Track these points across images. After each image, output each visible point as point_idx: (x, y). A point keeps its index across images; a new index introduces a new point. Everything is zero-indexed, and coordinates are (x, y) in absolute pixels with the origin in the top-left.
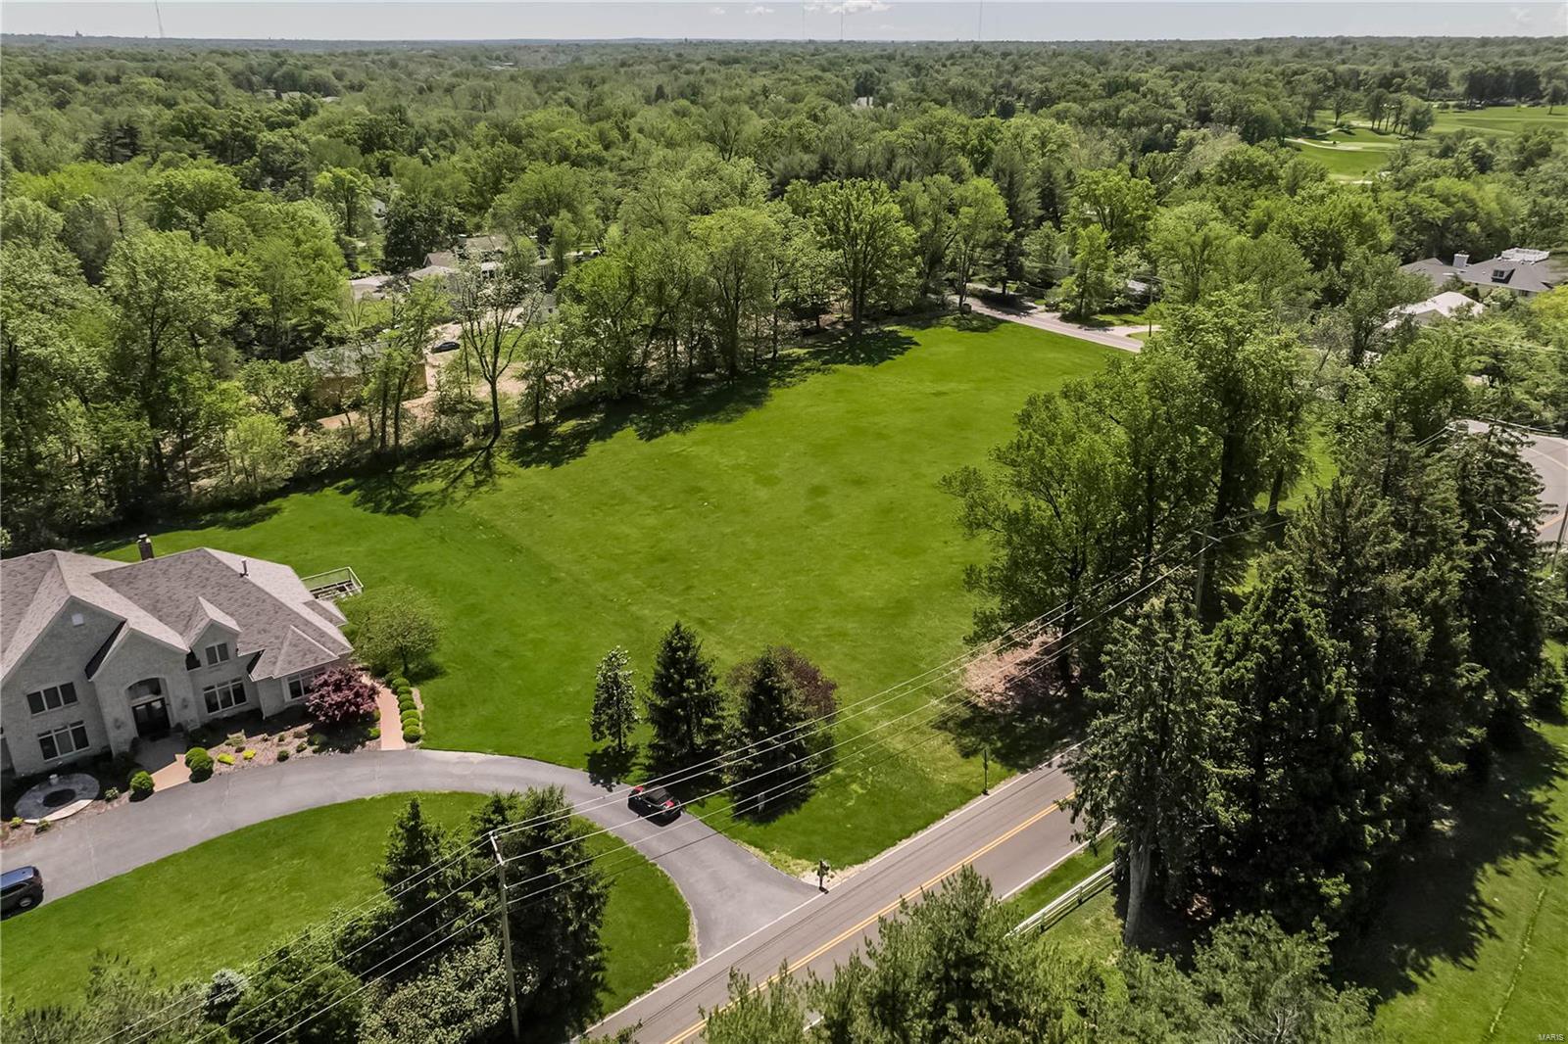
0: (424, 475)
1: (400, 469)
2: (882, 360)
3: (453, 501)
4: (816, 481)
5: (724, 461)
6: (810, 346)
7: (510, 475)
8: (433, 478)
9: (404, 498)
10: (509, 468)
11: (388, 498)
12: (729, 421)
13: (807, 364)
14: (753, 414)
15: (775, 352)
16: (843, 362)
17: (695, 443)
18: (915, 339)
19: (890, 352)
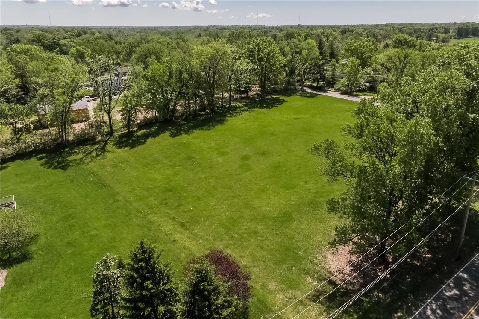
0: (76, 152)
1: (67, 150)
2: (273, 107)
3: (84, 163)
4: (244, 154)
5: (205, 146)
6: (244, 102)
7: (112, 152)
8: (79, 153)
9: (64, 162)
10: (112, 149)
11: (56, 162)
12: (208, 130)
13: (242, 109)
14: (219, 127)
15: (230, 104)
16: (257, 107)
17: (194, 138)
18: (285, 100)
19: (276, 104)
